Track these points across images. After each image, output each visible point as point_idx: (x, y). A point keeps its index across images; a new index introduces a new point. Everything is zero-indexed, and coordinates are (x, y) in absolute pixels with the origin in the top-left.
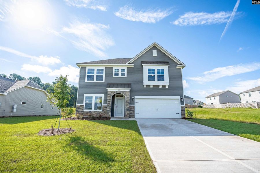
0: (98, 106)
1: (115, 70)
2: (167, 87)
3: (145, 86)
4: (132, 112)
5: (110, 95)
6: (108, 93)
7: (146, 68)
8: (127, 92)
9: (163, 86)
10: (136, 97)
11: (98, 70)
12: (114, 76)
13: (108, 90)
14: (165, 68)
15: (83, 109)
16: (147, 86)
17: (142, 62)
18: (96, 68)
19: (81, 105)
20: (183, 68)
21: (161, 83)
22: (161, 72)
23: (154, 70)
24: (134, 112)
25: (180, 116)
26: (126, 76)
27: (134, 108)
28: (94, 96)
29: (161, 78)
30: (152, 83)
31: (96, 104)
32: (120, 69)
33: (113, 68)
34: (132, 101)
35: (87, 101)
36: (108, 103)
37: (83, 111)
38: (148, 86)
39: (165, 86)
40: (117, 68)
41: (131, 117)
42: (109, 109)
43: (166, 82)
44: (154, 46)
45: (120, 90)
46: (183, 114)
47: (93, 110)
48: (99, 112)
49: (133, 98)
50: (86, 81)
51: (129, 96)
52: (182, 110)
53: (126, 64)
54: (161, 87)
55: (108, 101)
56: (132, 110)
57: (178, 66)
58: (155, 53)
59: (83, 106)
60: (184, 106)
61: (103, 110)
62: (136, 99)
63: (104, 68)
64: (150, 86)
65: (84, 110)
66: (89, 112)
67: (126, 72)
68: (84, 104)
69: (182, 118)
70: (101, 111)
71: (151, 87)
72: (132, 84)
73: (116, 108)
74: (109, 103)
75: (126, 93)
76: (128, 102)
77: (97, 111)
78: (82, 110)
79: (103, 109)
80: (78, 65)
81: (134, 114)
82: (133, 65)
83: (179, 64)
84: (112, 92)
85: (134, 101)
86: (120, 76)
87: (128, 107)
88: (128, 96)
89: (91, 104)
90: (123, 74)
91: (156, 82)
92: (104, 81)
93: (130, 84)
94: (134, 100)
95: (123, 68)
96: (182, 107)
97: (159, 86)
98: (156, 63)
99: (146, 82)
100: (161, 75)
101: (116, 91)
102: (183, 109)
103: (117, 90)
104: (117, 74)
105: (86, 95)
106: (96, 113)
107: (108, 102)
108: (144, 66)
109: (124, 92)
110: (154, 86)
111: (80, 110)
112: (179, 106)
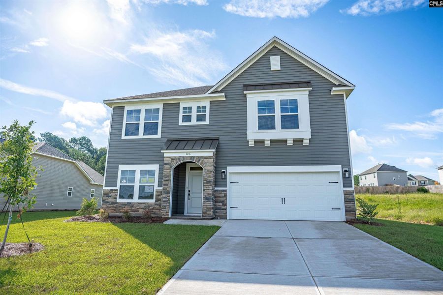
0: (146, 190)
1: (184, 108)
2: (306, 142)
3: (251, 144)
4: (221, 204)
5: (168, 166)
6: (166, 160)
7: (253, 99)
8: (206, 158)
9: (295, 141)
10: (230, 169)
11: (147, 111)
12: (181, 123)
13: (165, 155)
14: (301, 96)
15: (116, 198)
16: (256, 142)
17: (244, 86)
18: (143, 108)
19: (112, 190)
20: (349, 93)
21: (290, 135)
22: (290, 107)
23: (271, 104)
24: (226, 205)
25: (341, 216)
26: (207, 122)
27: (226, 195)
28: (138, 168)
29: (291, 122)
30: (267, 136)
31: (142, 188)
32: (194, 106)
33: (179, 105)
34: (219, 178)
35: (125, 181)
36: (165, 185)
37: (116, 203)
38: (259, 142)
39: (301, 141)
40: (187, 105)
41: (219, 216)
42: (166, 198)
43: (304, 132)
44: (275, 47)
45: (192, 155)
46: (350, 211)
47: (136, 199)
48: (149, 205)
49: (224, 172)
50: (123, 137)
51: (212, 168)
52: (346, 201)
53: (206, 95)
54: (290, 143)
55: (164, 179)
56: (222, 199)
57: (334, 89)
58: (275, 63)
59: (117, 190)
60: (353, 189)
61: (157, 200)
62: (230, 173)
63: (160, 107)
64: (263, 142)
65: (119, 200)
66: (129, 204)
67: (207, 113)
68: (118, 187)
69: (347, 222)
70: (152, 201)
71: (267, 143)
72: (220, 139)
73: (189, 195)
74: (167, 185)
75: (206, 160)
76: (210, 182)
77: (144, 203)
78: (114, 200)
79: (156, 197)
80: (108, 103)
81: (226, 209)
82: (223, 94)
83: (337, 84)
84: (173, 159)
85: (225, 178)
86: (194, 122)
87: (209, 194)
88: (209, 166)
89: (133, 187)
90: (200, 118)
91: (279, 133)
92: (159, 136)
93: (218, 139)
94: (226, 176)
95: (201, 104)
96: (346, 193)
97: (285, 141)
98: (279, 86)
99: (254, 133)
100: (289, 114)
101: (183, 157)
102: (349, 199)
103: (184, 155)
104: (187, 118)
105: (122, 168)
106: (142, 206)
107: (164, 183)
108: (247, 96)
109: (199, 158)
110: (272, 141)
111: (111, 200)
112: (340, 189)
